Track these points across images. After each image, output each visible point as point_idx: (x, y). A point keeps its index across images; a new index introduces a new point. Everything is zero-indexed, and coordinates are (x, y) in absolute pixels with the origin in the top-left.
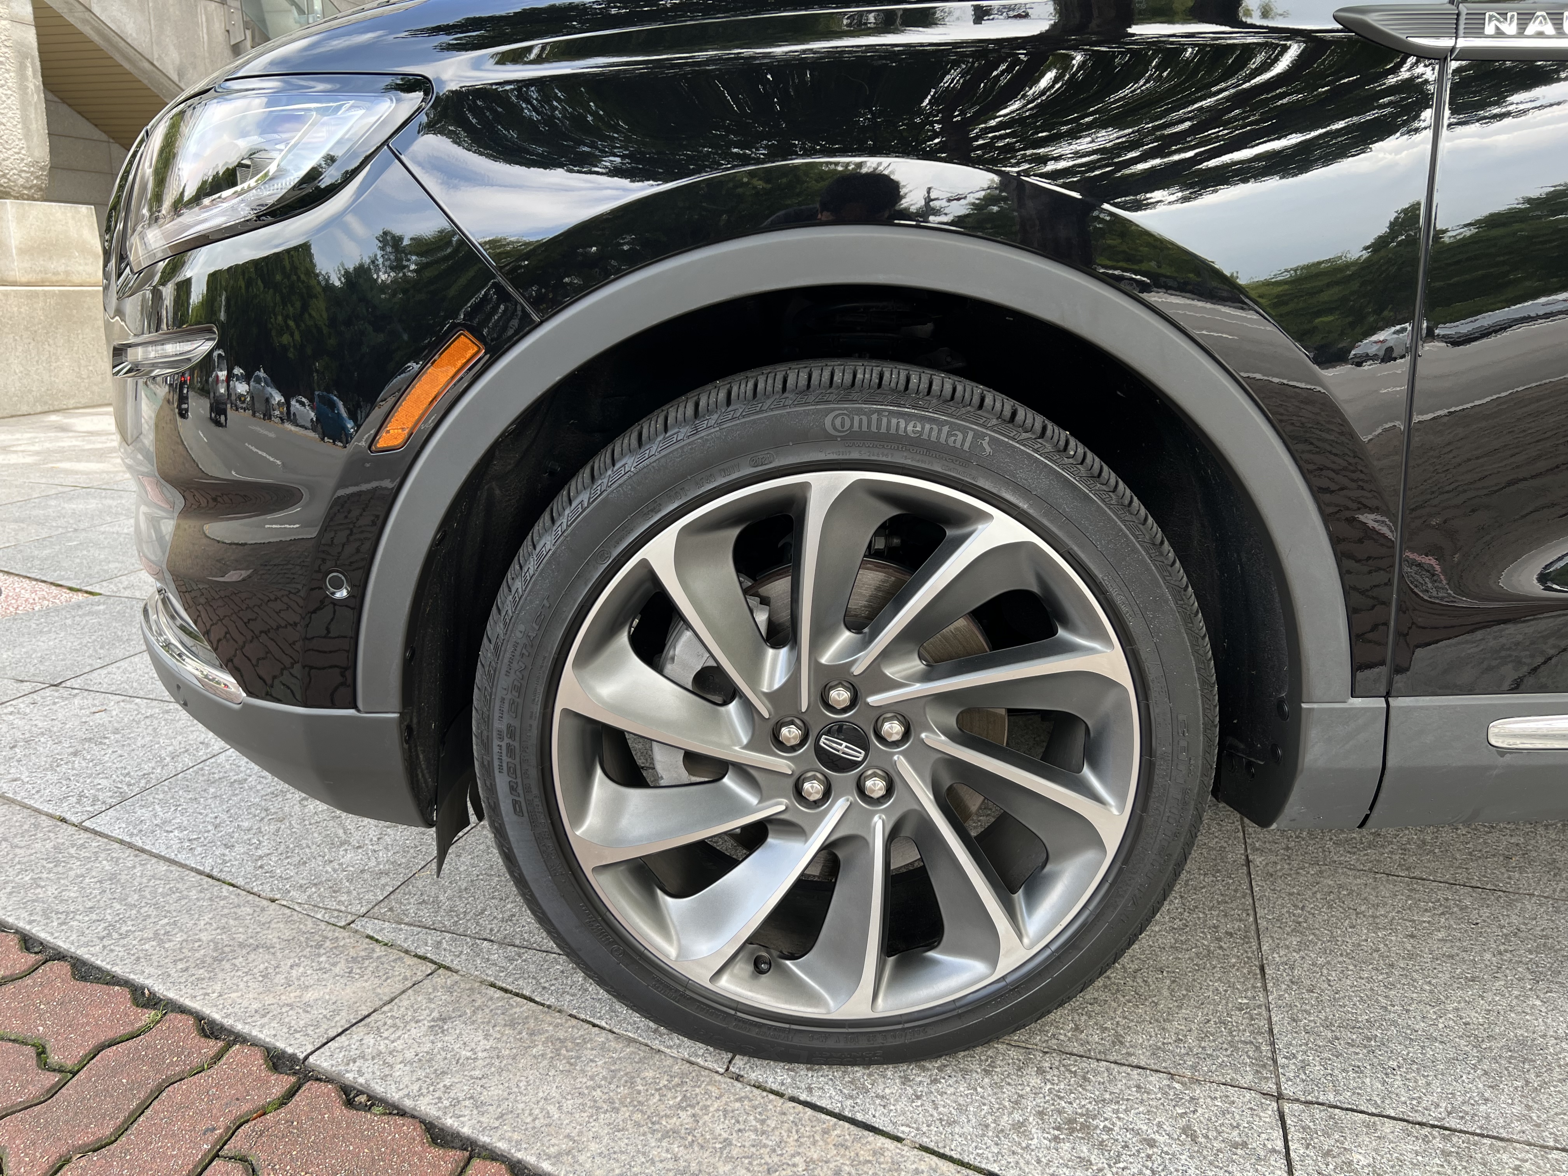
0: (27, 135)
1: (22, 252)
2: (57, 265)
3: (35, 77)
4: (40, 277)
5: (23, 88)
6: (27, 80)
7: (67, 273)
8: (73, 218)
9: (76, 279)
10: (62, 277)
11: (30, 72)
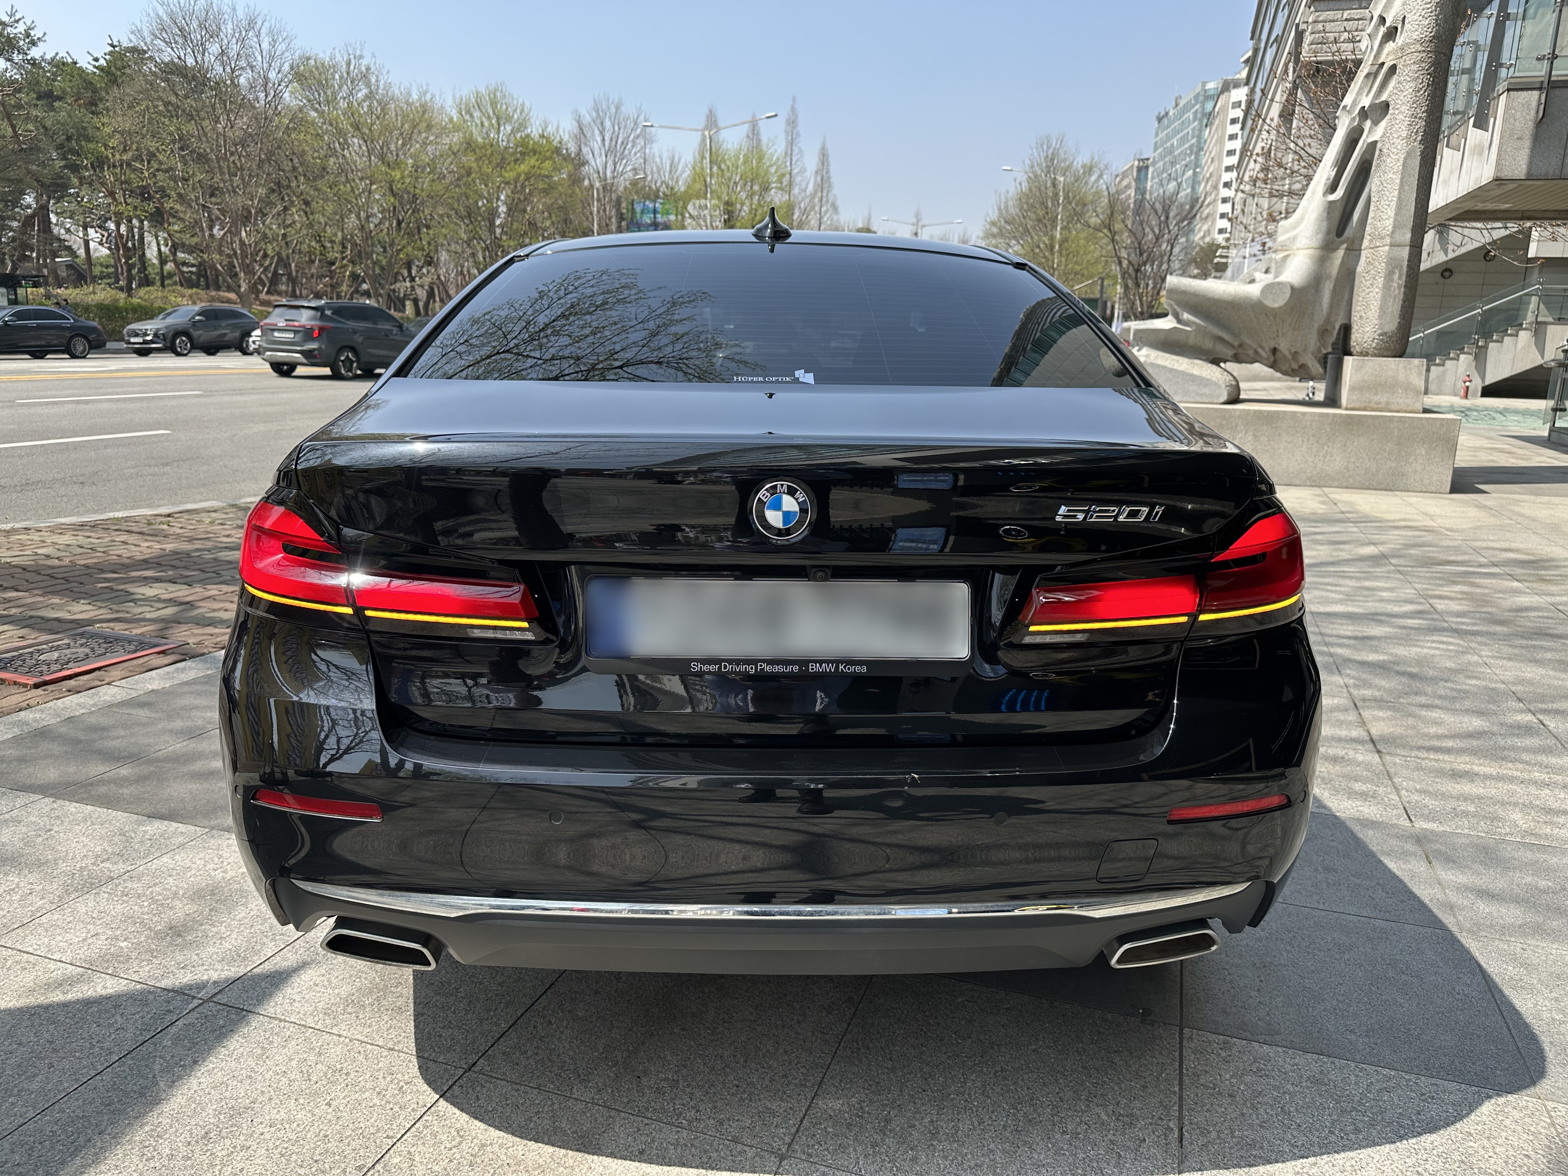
0: (1380, 317)
1: (1352, 389)
2: (1382, 398)
3: (1400, 278)
4: (1363, 406)
5: (1387, 286)
6: (1392, 281)
7: (1388, 403)
8: (1405, 367)
9: (1393, 407)
10: (1383, 405)
11: (1396, 276)
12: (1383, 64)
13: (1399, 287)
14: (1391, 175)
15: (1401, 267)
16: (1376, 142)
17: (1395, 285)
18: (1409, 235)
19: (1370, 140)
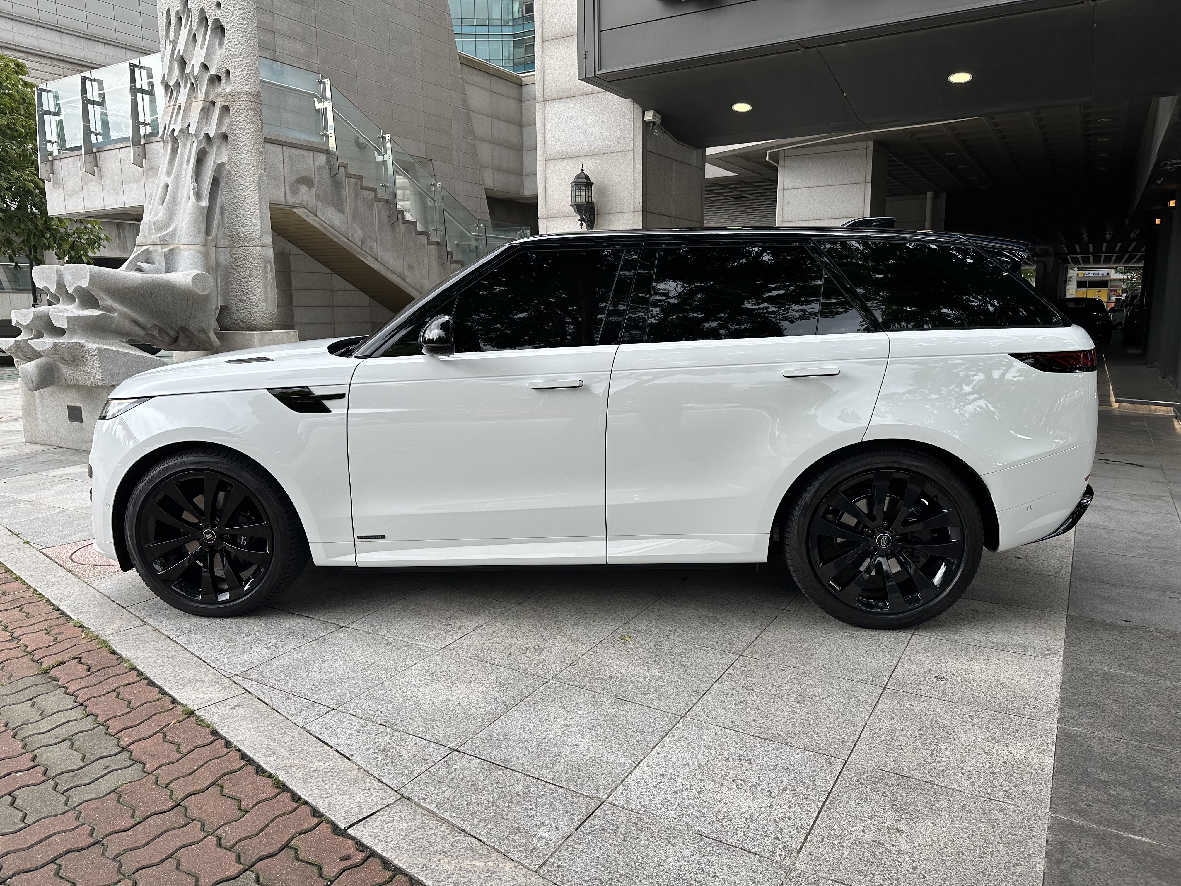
0: (266, 301)
3: (271, 271)
5: (266, 278)
6: (269, 273)
11: (269, 269)
12: (213, 103)
13: (272, 276)
14: (248, 192)
15: (271, 262)
16: (223, 164)
17: (269, 276)
18: (271, 240)
19: (219, 162)
